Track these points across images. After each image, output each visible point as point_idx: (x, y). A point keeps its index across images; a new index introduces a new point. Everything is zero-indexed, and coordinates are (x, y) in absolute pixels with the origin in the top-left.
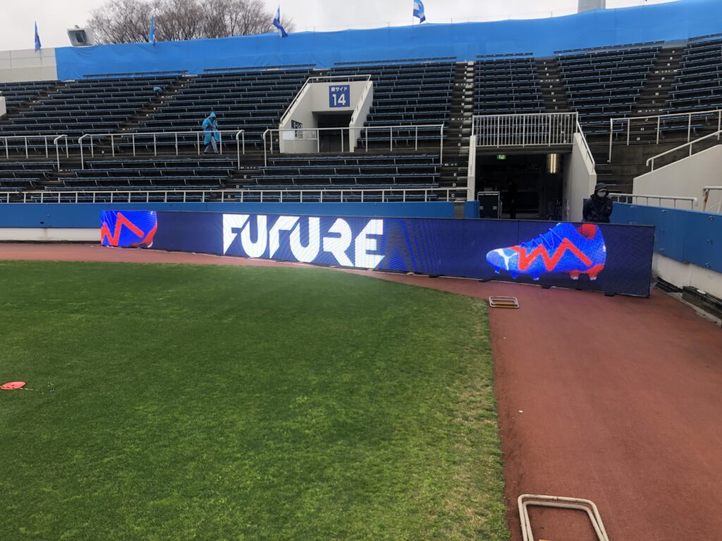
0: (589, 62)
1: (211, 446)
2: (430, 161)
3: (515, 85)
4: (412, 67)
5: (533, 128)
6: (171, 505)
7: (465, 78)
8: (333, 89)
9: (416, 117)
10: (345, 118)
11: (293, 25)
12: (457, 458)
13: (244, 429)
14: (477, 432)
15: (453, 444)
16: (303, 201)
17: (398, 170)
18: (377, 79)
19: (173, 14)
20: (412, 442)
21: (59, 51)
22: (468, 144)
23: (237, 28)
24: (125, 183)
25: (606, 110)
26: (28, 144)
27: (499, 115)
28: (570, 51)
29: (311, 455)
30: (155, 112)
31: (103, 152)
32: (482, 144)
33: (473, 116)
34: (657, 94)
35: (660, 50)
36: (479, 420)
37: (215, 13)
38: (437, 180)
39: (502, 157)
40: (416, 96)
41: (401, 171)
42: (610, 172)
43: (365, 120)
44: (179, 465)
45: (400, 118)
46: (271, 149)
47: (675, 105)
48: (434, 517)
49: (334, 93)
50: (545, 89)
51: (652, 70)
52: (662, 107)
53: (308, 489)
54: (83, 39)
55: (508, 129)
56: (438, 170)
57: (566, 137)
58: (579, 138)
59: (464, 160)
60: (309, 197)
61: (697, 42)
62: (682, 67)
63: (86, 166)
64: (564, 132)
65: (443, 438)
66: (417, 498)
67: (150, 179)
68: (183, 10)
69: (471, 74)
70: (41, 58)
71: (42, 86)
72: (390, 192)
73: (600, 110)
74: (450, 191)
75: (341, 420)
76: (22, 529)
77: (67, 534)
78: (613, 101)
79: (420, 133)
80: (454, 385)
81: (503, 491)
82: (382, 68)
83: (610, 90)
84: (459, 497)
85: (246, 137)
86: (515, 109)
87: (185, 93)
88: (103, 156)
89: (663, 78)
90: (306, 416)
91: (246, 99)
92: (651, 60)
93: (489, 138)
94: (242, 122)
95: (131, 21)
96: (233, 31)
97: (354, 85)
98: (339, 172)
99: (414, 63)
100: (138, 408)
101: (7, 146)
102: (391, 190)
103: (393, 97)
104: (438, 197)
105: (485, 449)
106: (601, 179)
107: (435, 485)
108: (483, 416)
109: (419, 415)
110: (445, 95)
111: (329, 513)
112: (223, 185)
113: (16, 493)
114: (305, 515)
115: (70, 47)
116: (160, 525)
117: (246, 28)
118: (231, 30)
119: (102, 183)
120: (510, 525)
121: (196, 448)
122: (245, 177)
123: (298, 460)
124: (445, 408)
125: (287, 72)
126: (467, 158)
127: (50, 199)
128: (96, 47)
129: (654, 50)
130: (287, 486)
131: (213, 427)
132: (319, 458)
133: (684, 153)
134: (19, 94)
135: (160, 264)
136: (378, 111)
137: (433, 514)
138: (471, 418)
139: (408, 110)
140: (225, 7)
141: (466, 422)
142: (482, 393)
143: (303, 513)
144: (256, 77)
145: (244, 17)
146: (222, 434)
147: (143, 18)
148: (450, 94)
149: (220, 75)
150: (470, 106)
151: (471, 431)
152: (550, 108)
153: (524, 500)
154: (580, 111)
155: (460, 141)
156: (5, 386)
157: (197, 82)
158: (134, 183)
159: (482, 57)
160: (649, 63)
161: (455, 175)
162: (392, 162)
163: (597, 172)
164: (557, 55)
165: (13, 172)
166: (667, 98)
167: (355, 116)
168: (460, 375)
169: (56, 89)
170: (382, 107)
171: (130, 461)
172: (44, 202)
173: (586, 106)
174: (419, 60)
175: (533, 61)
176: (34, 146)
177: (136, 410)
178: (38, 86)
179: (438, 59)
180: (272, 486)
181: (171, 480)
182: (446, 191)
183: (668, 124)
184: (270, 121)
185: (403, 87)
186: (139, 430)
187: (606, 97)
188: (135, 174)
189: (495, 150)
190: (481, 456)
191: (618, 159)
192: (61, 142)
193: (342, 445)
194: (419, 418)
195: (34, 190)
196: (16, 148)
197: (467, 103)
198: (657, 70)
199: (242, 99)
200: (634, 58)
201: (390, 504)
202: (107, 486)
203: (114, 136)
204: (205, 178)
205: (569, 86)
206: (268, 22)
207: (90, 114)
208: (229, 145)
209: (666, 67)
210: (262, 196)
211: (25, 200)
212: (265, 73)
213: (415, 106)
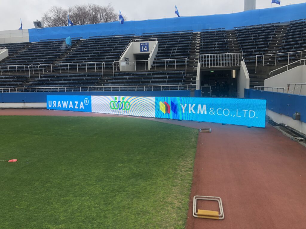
0: (248, 32)
1: (85, 181)
2: (181, 73)
3: (217, 42)
4: (175, 35)
5: (224, 60)
6: (69, 199)
7: (197, 39)
8: (142, 44)
9: (176, 55)
10: (147, 56)
12: (175, 184)
13: (97, 175)
14: (184, 176)
15: (175, 180)
16: (129, 90)
18: (160, 40)
19: (76, 14)
20: (159, 179)
21: (30, 30)
22: (197, 66)
23: (103, 19)
24: (56, 84)
25: (255, 51)
26: (17, 68)
27: (210, 54)
28: (241, 27)
29: (121, 183)
30: (69, 55)
31: (48, 71)
32: (203, 66)
33: (199, 55)
34: (276, 45)
35: (278, 26)
36: (186, 172)
37: (94, 13)
38: (184, 81)
39: (212, 72)
40: (176, 47)
41: (169, 78)
42: (256, 77)
43: (155, 57)
44: (73, 187)
45: (169, 56)
46: (116, 69)
47: (284, 49)
49: (142, 46)
50: (230, 43)
52: (278, 50)
53: (118, 194)
54: (40, 25)
55: (213, 60)
56: (185, 77)
57: (238, 63)
58: (243, 63)
59: (195, 73)
60: (131, 89)
61: (294, 22)
62: (287, 33)
63: (41, 77)
64: (237, 61)
65: (171, 178)
66: (158, 197)
67: (67, 82)
68: (80, 13)
69: (199, 37)
70: (23, 33)
71: (23, 45)
72: (164, 86)
73: (252, 51)
74: (189, 86)
75: (134, 172)
76: (17, 207)
77: (33, 208)
78: (258, 48)
79: (177, 62)
80: (179, 160)
81: (190, 195)
82: (162, 35)
83: (257, 43)
84: (173, 197)
85: (106, 65)
86: (217, 52)
87: (81, 47)
88: (48, 73)
89: (279, 38)
90: (121, 171)
91: (106, 49)
92: (274, 30)
93: (206, 64)
94: (104, 58)
95: (59, 18)
96: (101, 21)
97: (150, 43)
98: (144, 78)
99: (175, 33)
101: (9, 70)
103: (166, 47)
104: (184, 88)
105: (186, 182)
107: (165, 193)
108: (188, 171)
109: (164, 170)
110: (188, 46)
111: (125, 202)
112: (97, 84)
113: (14, 195)
114: (117, 202)
115: (35, 29)
116: (65, 205)
117: (107, 19)
119: (47, 84)
120: (189, 206)
121: (79, 181)
122: (105, 81)
123: (116, 185)
124: (174, 168)
125: (123, 38)
126: (196, 72)
127: (26, 91)
128: (45, 28)
129: (276, 26)
130: (111, 193)
131: (86, 174)
132: (124, 185)
133: (285, 69)
134: (13, 48)
136: (160, 53)
137: (163, 202)
138: (183, 171)
139: (173, 52)
140: (98, 11)
141: (181, 173)
142: (189, 163)
144: (110, 40)
145: (106, 15)
146: (89, 177)
147: (64, 16)
148: (190, 46)
149: (95, 39)
150: (198, 51)
151: (182, 175)
152: (232, 51)
153: (196, 198)
154: (244, 52)
155: (194, 65)
157: (86, 42)
158: (60, 84)
159: (204, 30)
160: (273, 32)
161: (191, 79)
162: (165, 74)
163: (250, 77)
164: (235, 29)
165: (11, 80)
166: (280, 46)
167: (150, 56)
168: (182, 157)
169: (29, 46)
170: (162, 52)
171: (55, 185)
172: (24, 92)
173: (247, 50)
174: (178, 32)
175: (225, 31)
176: (20, 69)
177: (58, 169)
178: (21, 45)
179: (186, 31)
180: (106, 193)
181: (70, 192)
182: (187, 86)
183: (281, 57)
184: (116, 58)
185: (171, 43)
186: (59, 175)
187: (255, 46)
188: (61, 80)
189: (208, 69)
190: (184, 184)
191: (259, 72)
192: (30, 67)
193: (133, 180)
194: (164, 171)
195: (20, 87)
196: (13, 70)
197: (197, 49)
198: (276, 35)
199: (104, 49)
200: (267, 30)
201: (148, 199)
202: (47, 193)
203: (52, 65)
204: (89, 81)
205: (240, 42)
206: (116, 17)
207: (43, 56)
208: (99, 68)
209: (280, 33)
210: (112, 89)
211: (16, 91)
212: (114, 38)
213: (176, 51)
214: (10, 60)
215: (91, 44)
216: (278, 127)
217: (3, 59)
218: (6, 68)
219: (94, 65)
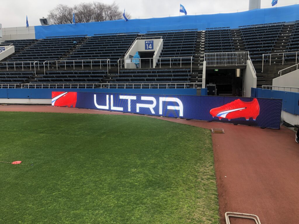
0: (253, 31)
1: (97, 189)
2: (186, 72)
3: (222, 40)
4: (179, 33)
5: (230, 58)
6: (80, 213)
7: (201, 38)
8: (147, 42)
9: (181, 54)
10: (152, 54)
11: (130, 16)
12: (199, 196)
13: (110, 182)
14: (207, 185)
15: (197, 190)
16: (134, 88)
18: (165, 38)
19: (82, 12)
20: (180, 189)
21: (35, 27)
22: (202, 65)
23: (107, 17)
24: (62, 80)
25: (261, 50)
26: (23, 65)
27: (215, 53)
28: (246, 26)
29: (138, 193)
30: (74, 52)
31: (53, 68)
32: (208, 65)
33: (205, 53)
34: (283, 44)
35: (284, 25)
36: (208, 180)
37: (99, 11)
38: (189, 79)
39: (217, 70)
40: (181, 45)
41: (174, 76)
42: (262, 76)
43: (160, 55)
44: (84, 197)
45: (174, 54)
46: (121, 67)
47: (290, 48)
48: (189, 220)
49: (147, 44)
50: (235, 42)
51: (280, 34)
52: (284, 49)
53: (136, 207)
54: (46, 22)
56: (190, 75)
57: (244, 62)
58: (249, 63)
60: (136, 86)
62: (293, 33)
63: (46, 74)
64: (243, 60)
65: (193, 187)
66: (182, 212)
67: (72, 79)
68: (86, 10)
69: (204, 36)
70: (29, 30)
71: (29, 41)
73: (258, 51)
74: (195, 84)
75: (150, 179)
76: (20, 222)
78: (264, 47)
79: (182, 60)
80: (197, 165)
81: (219, 210)
82: (167, 34)
83: (263, 42)
84: (200, 212)
85: (111, 62)
86: (222, 50)
87: (86, 44)
88: (53, 70)
89: (285, 37)
90: (135, 177)
91: (111, 46)
93: (211, 62)
94: (109, 56)
95: (65, 15)
96: (106, 19)
97: (155, 41)
98: (149, 76)
99: (180, 31)
101: (15, 66)
102: (170, 84)
103: (171, 45)
104: (190, 86)
105: (211, 192)
106: (259, 79)
107: (190, 207)
108: (210, 178)
109: (183, 177)
110: (193, 44)
111: (145, 218)
112: (102, 82)
113: (17, 207)
114: (136, 218)
115: (41, 26)
116: (76, 221)
117: (111, 17)
119: (52, 80)
121: (90, 190)
122: (110, 78)
123: (132, 195)
124: (194, 175)
125: (128, 35)
126: (202, 71)
127: (32, 87)
128: (51, 25)
129: (281, 26)
130: (128, 206)
131: (98, 181)
132: (141, 195)
133: (294, 69)
134: (19, 45)
136: (165, 51)
138: (205, 179)
139: (178, 51)
140: (103, 9)
141: (203, 181)
142: (209, 169)
143: (134, 217)
144: (115, 37)
145: (110, 13)
146: (101, 184)
147: (70, 14)
148: (195, 44)
149: (100, 37)
151: (205, 184)
152: (237, 50)
153: (228, 214)
154: (250, 51)
155: (199, 63)
156: (13, 163)
157: (91, 39)
158: (65, 80)
159: (208, 29)
160: (279, 31)
161: (197, 77)
162: (171, 72)
163: (257, 76)
164: (240, 28)
166: (287, 46)
167: (155, 53)
168: (200, 161)
169: (35, 43)
170: (167, 50)
171: (64, 194)
172: (29, 88)
173: (252, 49)
174: (182, 30)
175: (229, 30)
176: (26, 66)
177: (66, 173)
178: (27, 41)
179: (190, 30)
180: (122, 206)
181: (80, 203)
182: (193, 84)
183: (288, 56)
184: (121, 55)
185: (176, 41)
186: (67, 182)
187: (261, 45)
188: (66, 77)
189: (214, 67)
190: (209, 195)
191: (266, 71)
192: (36, 64)
193: (150, 189)
194: (183, 179)
195: (25, 83)
196: (19, 66)
197: (202, 48)
198: (282, 34)
199: (109, 46)
200: (273, 29)
201: (171, 215)
202: (54, 205)
203: (58, 62)
204: (94, 78)
205: (245, 41)
206: (120, 15)
207: (48, 52)
208: (104, 65)
209: (286, 33)
210: (117, 86)
211: (22, 87)
212: (118, 36)
213: (180, 49)
214: (16, 56)
215: (96, 41)
216: (292, 129)
217: (9, 55)
218: (12, 64)
219: (99, 62)
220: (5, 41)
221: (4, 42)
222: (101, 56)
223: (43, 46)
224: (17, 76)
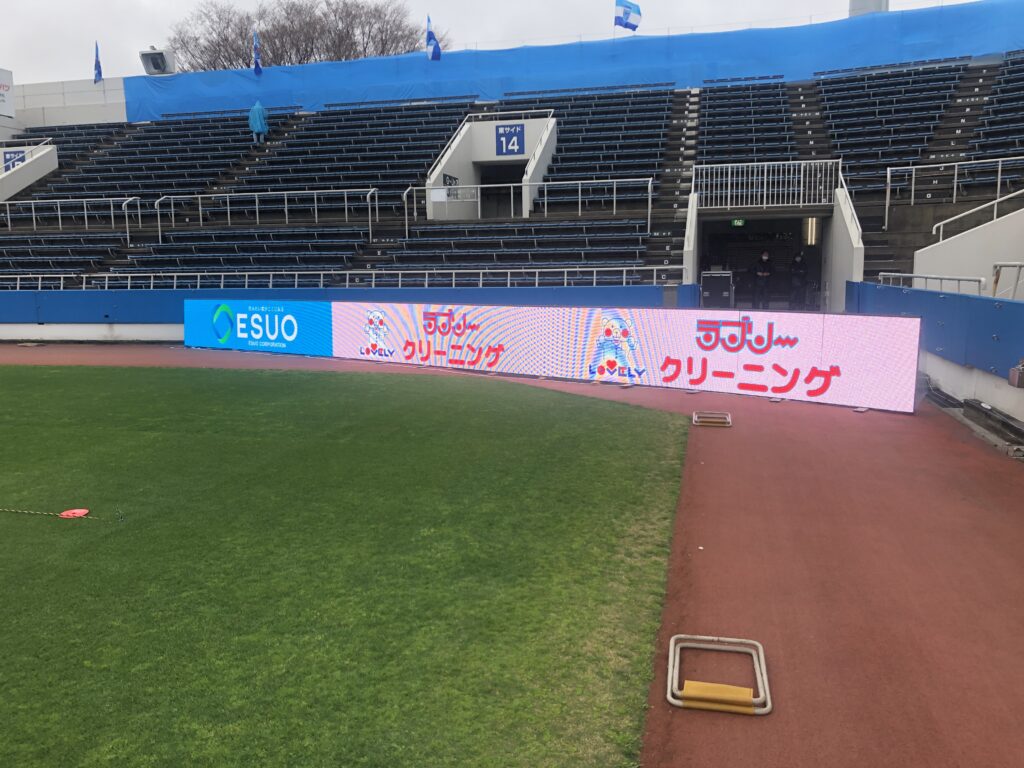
0: (863, 88)
1: (311, 581)
2: (633, 229)
3: (756, 121)
5: (778, 182)
6: (259, 641)
7: (686, 112)
8: (501, 130)
9: (616, 168)
10: (517, 170)
11: (449, 40)
12: (608, 597)
13: (352, 563)
14: (640, 569)
15: (607, 583)
16: (457, 285)
17: (589, 240)
18: (563, 116)
19: (284, 27)
20: (556, 579)
21: (127, 81)
22: (685, 205)
23: (371, 44)
24: (216, 262)
25: (885, 155)
26: (88, 210)
27: (730, 165)
28: (837, 72)
29: (430, 592)
30: (258, 164)
31: (187, 220)
32: (706, 205)
33: (694, 167)
34: (958, 132)
35: (966, 69)
36: (645, 556)
37: (340, 25)
38: (642, 255)
39: (739, 223)
40: (618, 138)
41: (592, 243)
42: (886, 242)
43: (544, 172)
44: (271, 601)
45: (593, 169)
46: (415, 214)
47: (983, 147)
48: (567, 658)
49: (502, 135)
50: (800, 127)
51: (952, 97)
52: (964, 150)
53: (422, 626)
54: (161, 65)
55: (742, 184)
56: (644, 242)
57: (825, 195)
58: (842, 197)
59: (680, 228)
60: (464, 280)
61: (1018, 57)
62: (995, 93)
63: (165, 239)
64: (822, 187)
65: (595, 576)
66: (550, 638)
67: (252, 256)
68: (296, 23)
69: (695, 107)
70: (104, 91)
71: (105, 130)
73: (875, 155)
74: (658, 270)
75: (472, 555)
76: (87, 663)
77: (139, 667)
78: (895, 143)
80: (623, 517)
81: (657, 633)
82: (570, 100)
83: (892, 127)
84: (602, 638)
85: (380, 198)
86: (755, 156)
87: (299, 137)
88: (188, 225)
89: (968, 110)
90: (430, 550)
91: (382, 145)
92: (952, 84)
93: (716, 197)
94: (375, 177)
95: (226, 39)
96: (365, 50)
97: (530, 125)
98: (507, 245)
99: (614, 92)
100: (223, 540)
101: (59, 213)
103: (584, 140)
104: (642, 279)
105: (646, 589)
106: (871, 253)
107: (575, 624)
108: (651, 553)
109: (572, 550)
110: (658, 136)
111: (443, 652)
112: (350, 265)
113: (79, 627)
114: (415, 653)
115: (144, 77)
116: (246, 660)
117: (384, 46)
118: (362, 49)
119: (186, 262)
120: (656, 668)
121: (291, 584)
122: (379, 253)
123: (412, 597)
124: (606, 543)
125: (439, 107)
126: (683, 225)
127: (117, 285)
128: (179, 75)
129: (957, 69)
130: (396, 624)
131: (316, 561)
132: (439, 595)
133: (985, 217)
134: (73, 141)
135: (262, 371)
136: (564, 160)
137: (567, 655)
138: (636, 555)
139: (606, 158)
140: (355, 17)
141: (629, 559)
142: (656, 527)
143: (412, 651)
144: (397, 114)
145: (381, 31)
146: (325, 568)
147: (243, 33)
148: (665, 135)
149: (346, 113)
150: (692, 152)
151: (632, 568)
152: (805, 153)
153: (677, 642)
154: (846, 158)
155: (676, 201)
156: (64, 514)
157: (315, 122)
158: (229, 261)
159: (712, 81)
160: (949, 88)
161: (668, 248)
162: (580, 230)
163: (865, 243)
164: (817, 78)
166: (972, 138)
167: (530, 168)
168: (634, 506)
169: (125, 134)
170: (569, 154)
171: (213, 595)
172: (109, 288)
173: (855, 151)
174: (623, 87)
175: (782, 87)
176: (96, 213)
177: (222, 542)
178: (100, 130)
179: (650, 86)
180: (378, 623)
181: (261, 616)
182: (652, 270)
183: (972, 174)
184: (414, 176)
186: (225, 563)
187: (885, 137)
188: (231, 250)
189: (724, 213)
190: (638, 596)
191: (898, 225)
192: (130, 206)
193: (469, 581)
194: (571, 553)
195: (95, 272)
196: (72, 215)
197: (688, 148)
198: (960, 97)
199: (376, 145)
200: (928, 81)
201: (517, 644)
202: (187, 621)
203: (202, 198)
204: (325, 254)
205: (833, 122)
206: (414, 36)
207: (171, 168)
208: (357, 210)
209: (972, 94)
210: (400, 279)
211: (84, 286)
212: (407, 109)
213: (615, 153)
214: (62, 182)
215: (333, 128)
216: (958, 412)
217: (38, 179)
218: (50, 208)
219: (341, 199)
220: (26, 130)
221: (20, 133)
222: (347, 178)
223: (153, 145)
224: (69, 247)
